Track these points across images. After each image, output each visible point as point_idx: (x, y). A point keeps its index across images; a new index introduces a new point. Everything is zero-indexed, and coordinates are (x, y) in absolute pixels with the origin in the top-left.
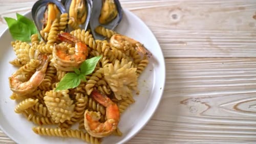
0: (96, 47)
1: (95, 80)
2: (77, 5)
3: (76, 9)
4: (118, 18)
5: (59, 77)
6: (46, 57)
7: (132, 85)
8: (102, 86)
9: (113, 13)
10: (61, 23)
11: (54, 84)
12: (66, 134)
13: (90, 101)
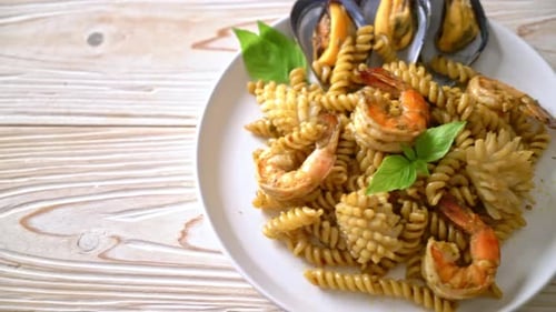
0: (445, 101)
1: (447, 174)
2: (394, 10)
3: (392, 17)
4: (479, 41)
5: (364, 163)
6: (335, 118)
7: (521, 188)
8: (459, 186)
9: (471, 28)
10: (358, 46)
11: (354, 177)
12: (381, 287)
13: (434, 218)
